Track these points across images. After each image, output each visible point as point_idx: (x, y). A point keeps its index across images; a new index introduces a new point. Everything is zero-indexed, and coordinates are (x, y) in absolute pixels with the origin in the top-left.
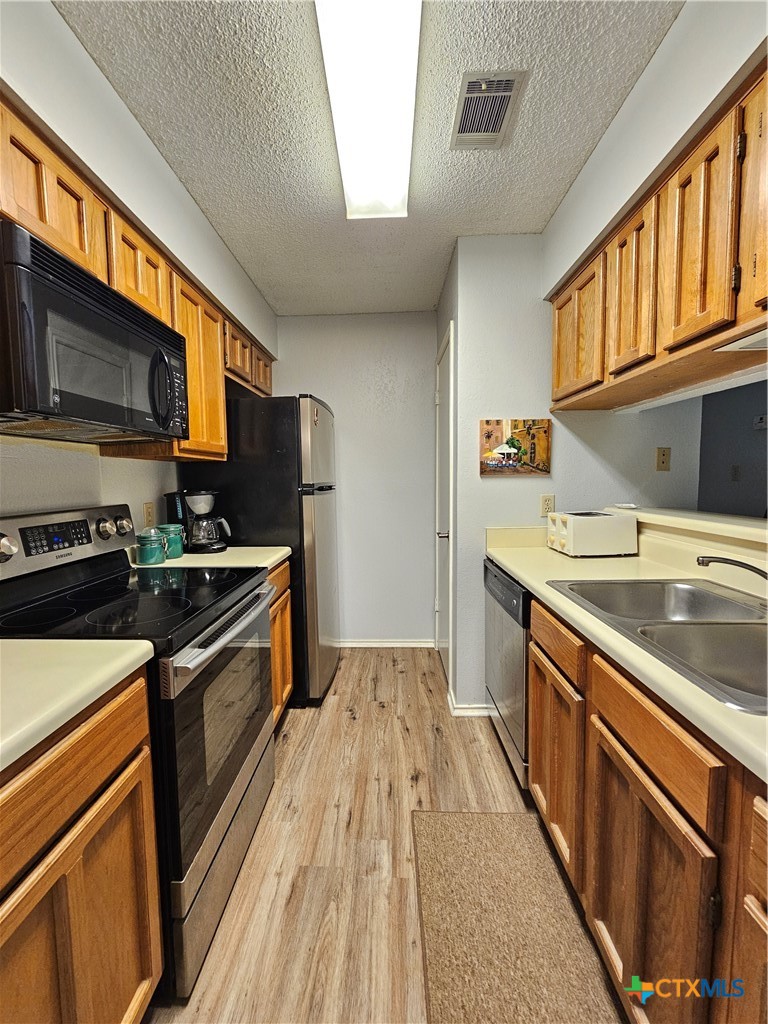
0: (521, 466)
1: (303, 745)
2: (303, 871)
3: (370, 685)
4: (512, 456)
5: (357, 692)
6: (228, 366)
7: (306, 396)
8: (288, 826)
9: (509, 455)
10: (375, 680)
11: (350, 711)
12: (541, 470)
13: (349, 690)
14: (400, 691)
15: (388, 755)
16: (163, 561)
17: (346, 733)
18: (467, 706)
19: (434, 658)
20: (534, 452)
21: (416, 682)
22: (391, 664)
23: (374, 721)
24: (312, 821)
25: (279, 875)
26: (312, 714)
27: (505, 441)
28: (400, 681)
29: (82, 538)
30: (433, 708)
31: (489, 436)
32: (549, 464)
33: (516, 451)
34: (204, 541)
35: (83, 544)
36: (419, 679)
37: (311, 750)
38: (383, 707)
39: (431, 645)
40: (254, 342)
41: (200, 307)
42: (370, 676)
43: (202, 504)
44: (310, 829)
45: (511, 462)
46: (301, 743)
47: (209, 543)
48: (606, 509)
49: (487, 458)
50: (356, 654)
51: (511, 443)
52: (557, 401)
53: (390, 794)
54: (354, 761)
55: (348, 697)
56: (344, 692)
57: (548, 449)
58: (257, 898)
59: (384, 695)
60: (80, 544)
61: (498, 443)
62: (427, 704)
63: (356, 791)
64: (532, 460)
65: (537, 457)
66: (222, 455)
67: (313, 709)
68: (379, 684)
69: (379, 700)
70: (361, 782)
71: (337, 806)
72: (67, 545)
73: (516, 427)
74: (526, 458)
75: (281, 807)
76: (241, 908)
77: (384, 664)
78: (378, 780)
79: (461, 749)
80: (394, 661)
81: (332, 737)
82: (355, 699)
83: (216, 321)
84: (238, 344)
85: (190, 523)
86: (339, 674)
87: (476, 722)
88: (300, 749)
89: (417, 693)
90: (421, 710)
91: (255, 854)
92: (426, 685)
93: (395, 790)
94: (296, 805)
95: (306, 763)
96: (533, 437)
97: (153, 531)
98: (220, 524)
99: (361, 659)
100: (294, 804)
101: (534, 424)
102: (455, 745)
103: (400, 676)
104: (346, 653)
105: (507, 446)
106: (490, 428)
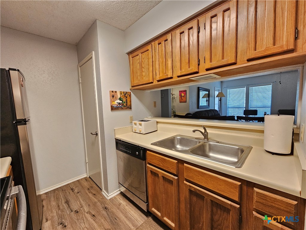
0: (124, 107)
3: (65, 206)
4: (121, 103)
5: (60, 212)
9: (120, 103)
10: (67, 202)
11: (61, 224)
12: (129, 108)
13: (55, 214)
14: (82, 201)
18: (112, 193)
19: (89, 181)
20: (127, 102)
21: (87, 194)
22: (71, 192)
23: (76, 221)
27: (118, 98)
28: (80, 197)
30: (99, 201)
31: (113, 97)
32: (131, 106)
33: (122, 102)
36: (87, 192)
38: (77, 212)
39: (86, 176)
42: (63, 202)
45: (121, 106)
48: (145, 119)
49: (113, 104)
50: (49, 195)
51: (120, 99)
52: (133, 87)
55: (56, 218)
56: (52, 217)
57: (131, 101)
59: (75, 206)
61: (116, 99)
62: (96, 200)
64: (127, 105)
65: (128, 104)
68: (70, 203)
69: (74, 210)
73: (121, 94)
74: (125, 104)
77: (68, 193)
79: (118, 210)
80: (72, 189)
87: (117, 197)
89: (89, 199)
90: (95, 204)
92: (92, 193)
96: (126, 97)
99: (54, 196)
101: (126, 93)
102: (115, 210)
103: (78, 194)
105: (119, 100)
106: (113, 94)
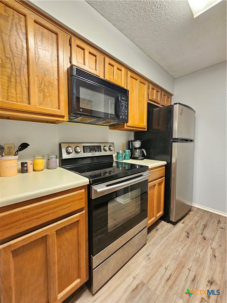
1: (162, 236)
2: (142, 284)
3: (201, 227)
5: (194, 227)
6: (149, 99)
7: (176, 104)
8: (144, 263)
10: (205, 226)
11: (187, 233)
13: (190, 225)
14: (217, 236)
15: (199, 262)
16: (123, 160)
17: (182, 241)
22: (216, 222)
23: (198, 243)
24: (154, 267)
25: (134, 278)
26: (170, 226)
28: (219, 232)
29: (99, 150)
34: (137, 156)
35: (99, 152)
37: (164, 240)
38: (205, 239)
40: (162, 90)
41: (138, 80)
42: (203, 223)
43: (137, 144)
44: (152, 270)
46: (161, 235)
47: (139, 157)
53: (193, 280)
54: (181, 255)
55: (189, 227)
56: (187, 224)
58: (124, 281)
59: (207, 233)
60: (98, 152)
63: (177, 268)
66: (145, 129)
67: (172, 225)
68: (206, 229)
69: (204, 235)
70: (181, 266)
71: (166, 269)
72: (94, 151)
75: (145, 254)
76: (118, 280)
77: (213, 221)
78: (190, 270)
80: (219, 221)
81: (175, 239)
82: (191, 229)
83: (145, 84)
84: (155, 91)
85: (133, 150)
86: (188, 216)
88: (160, 237)
91: (130, 264)
93: (196, 280)
94: (150, 257)
95: (161, 243)
97: (121, 151)
98: (143, 151)
99: (201, 214)
100: (150, 256)
104: (195, 210)
